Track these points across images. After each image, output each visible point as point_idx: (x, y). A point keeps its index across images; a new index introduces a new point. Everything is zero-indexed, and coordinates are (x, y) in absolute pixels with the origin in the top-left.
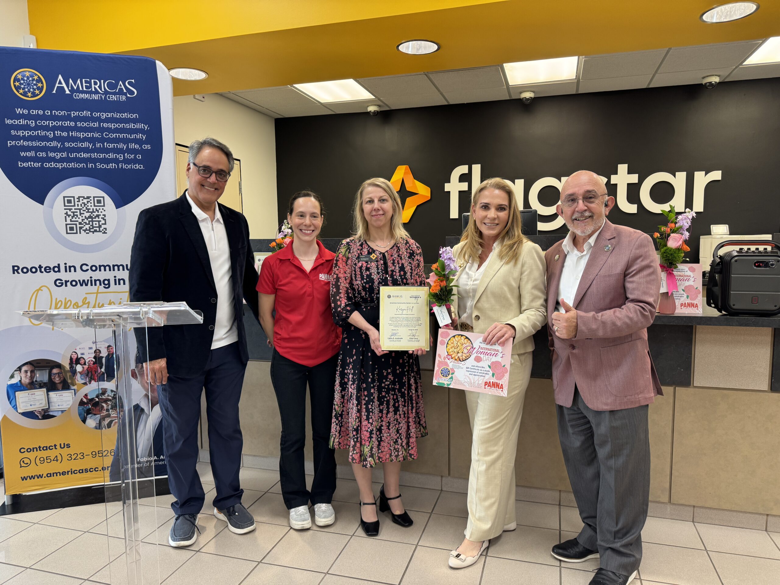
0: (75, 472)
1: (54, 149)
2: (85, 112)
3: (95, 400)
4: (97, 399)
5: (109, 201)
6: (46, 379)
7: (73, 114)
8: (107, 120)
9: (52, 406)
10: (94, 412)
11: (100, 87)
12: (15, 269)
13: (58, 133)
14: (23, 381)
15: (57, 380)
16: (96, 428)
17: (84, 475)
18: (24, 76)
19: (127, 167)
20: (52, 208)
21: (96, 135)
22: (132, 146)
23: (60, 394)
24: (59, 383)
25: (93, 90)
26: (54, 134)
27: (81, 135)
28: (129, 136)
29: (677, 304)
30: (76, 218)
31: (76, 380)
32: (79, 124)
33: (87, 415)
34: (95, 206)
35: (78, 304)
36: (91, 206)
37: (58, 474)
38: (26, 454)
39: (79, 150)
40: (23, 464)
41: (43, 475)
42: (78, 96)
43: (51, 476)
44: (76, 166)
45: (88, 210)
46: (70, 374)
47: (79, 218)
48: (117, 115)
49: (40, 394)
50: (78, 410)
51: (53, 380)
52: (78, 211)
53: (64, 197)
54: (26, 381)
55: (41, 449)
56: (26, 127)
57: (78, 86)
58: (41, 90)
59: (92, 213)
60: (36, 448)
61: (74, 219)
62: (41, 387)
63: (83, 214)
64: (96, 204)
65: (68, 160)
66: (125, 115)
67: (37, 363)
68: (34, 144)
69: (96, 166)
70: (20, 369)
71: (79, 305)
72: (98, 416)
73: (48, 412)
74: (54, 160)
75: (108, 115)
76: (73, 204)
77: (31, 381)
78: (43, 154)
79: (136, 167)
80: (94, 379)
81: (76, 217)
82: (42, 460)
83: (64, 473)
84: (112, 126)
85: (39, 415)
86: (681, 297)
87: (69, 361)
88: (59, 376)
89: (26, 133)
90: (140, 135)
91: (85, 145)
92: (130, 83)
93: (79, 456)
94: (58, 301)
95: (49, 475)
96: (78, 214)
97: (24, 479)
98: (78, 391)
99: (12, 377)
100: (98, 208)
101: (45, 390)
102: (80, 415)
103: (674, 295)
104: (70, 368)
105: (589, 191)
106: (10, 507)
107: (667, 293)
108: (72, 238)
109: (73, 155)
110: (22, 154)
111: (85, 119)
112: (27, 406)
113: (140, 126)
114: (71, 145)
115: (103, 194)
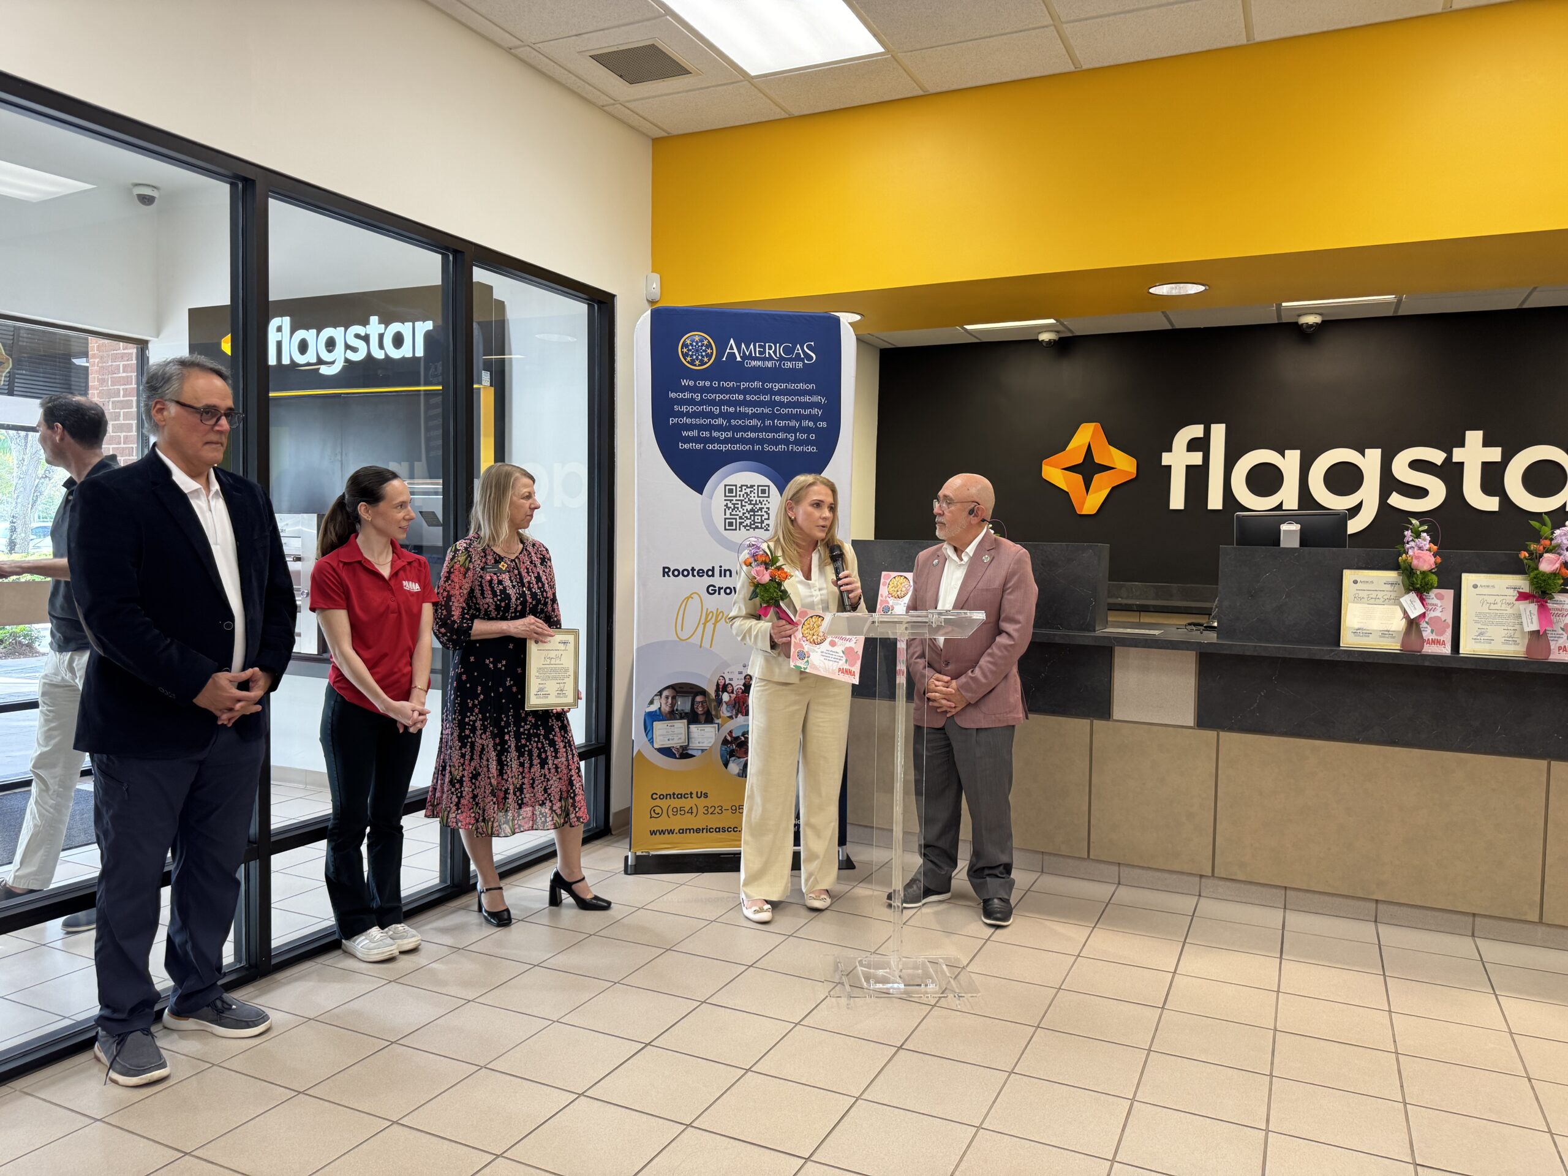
0: (711, 830)
1: (719, 428)
2: (756, 383)
3: (741, 739)
4: (743, 738)
5: (774, 490)
7: (744, 385)
8: (781, 392)
9: (692, 743)
10: (738, 755)
11: (775, 352)
13: (724, 408)
14: (662, 709)
15: (700, 710)
16: (739, 775)
17: (721, 835)
18: (693, 341)
20: (711, 498)
21: (766, 411)
22: (805, 423)
24: (701, 714)
25: (767, 356)
26: (720, 409)
27: (749, 411)
28: (802, 411)
29: (1552, 647)
30: (736, 511)
31: (721, 712)
32: (748, 398)
33: (730, 757)
34: (758, 497)
36: (754, 497)
37: (692, 831)
38: (658, 802)
39: (746, 429)
40: (654, 814)
41: (674, 830)
42: (750, 365)
43: (683, 833)
44: (742, 448)
45: (751, 502)
46: (715, 704)
47: (740, 511)
48: (792, 386)
49: (680, 725)
50: (721, 750)
51: (696, 710)
52: (740, 502)
53: (725, 486)
54: (666, 709)
55: (676, 796)
56: (691, 402)
57: (750, 352)
58: (709, 356)
59: (754, 505)
60: (670, 795)
61: (734, 513)
62: (681, 718)
63: (745, 506)
64: (760, 495)
65: (733, 441)
66: (800, 386)
68: (698, 421)
69: (763, 448)
72: (742, 760)
73: (687, 750)
75: (781, 386)
76: (734, 494)
78: (706, 434)
79: (808, 449)
80: (741, 713)
81: (736, 509)
82: (677, 811)
83: (698, 831)
84: (785, 399)
85: (676, 753)
86: (1559, 637)
87: (715, 687)
88: (702, 706)
89: (690, 409)
90: (816, 410)
91: (754, 422)
92: (809, 347)
93: (717, 810)
94: (709, 612)
95: (681, 831)
96: (739, 506)
97: (653, 833)
98: (722, 726)
99: (651, 702)
100: (761, 499)
101: (685, 721)
102: (722, 757)
103: (1549, 635)
104: (716, 696)
106: (633, 867)
107: (1538, 631)
108: (729, 535)
109: (739, 435)
110: (684, 434)
111: (756, 391)
112: (665, 741)
113: (816, 399)
114: (738, 422)
115: (768, 482)
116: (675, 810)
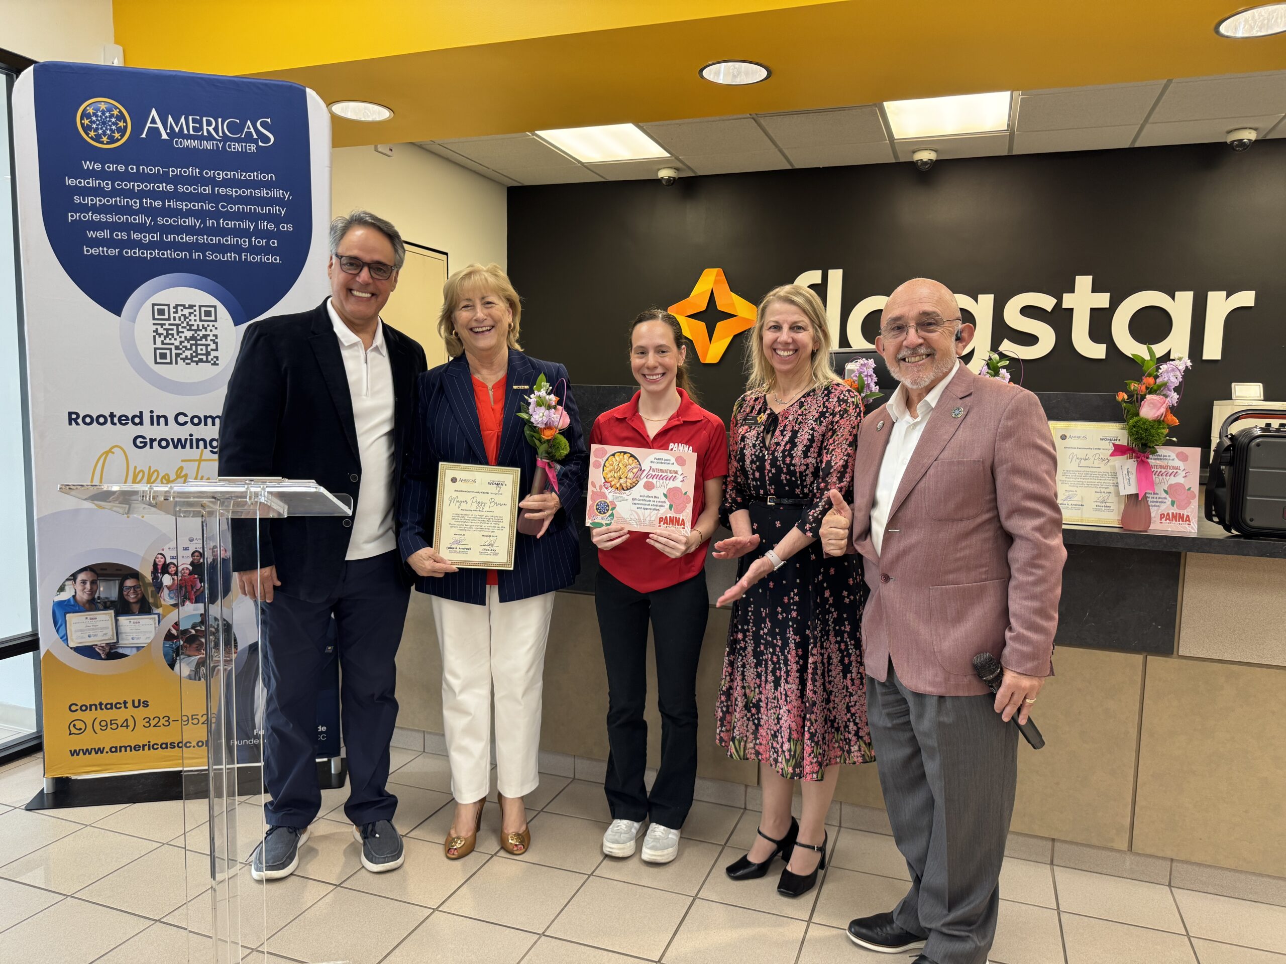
0: (156, 747)
1: (141, 228)
2: (190, 170)
3: (191, 632)
4: (193, 632)
5: (223, 313)
6: (114, 595)
7: (173, 172)
8: (226, 183)
9: (123, 639)
10: (188, 652)
11: (216, 129)
12: (73, 418)
13: (147, 202)
14: (78, 597)
15: (132, 598)
16: (190, 677)
17: (169, 752)
18: (97, 110)
19: (254, 258)
20: (134, 321)
21: (208, 207)
22: (264, 225)
23: (135, 621)
24: (134, 603)
25: (205, 134)
26: (141, 203)
27: (183, 206)
28: (259, 209)
29: (1153, 515)
30: (170, 339)
31: (162, 600)
32: (181, 189)
33: (177, 656)
34: (201, 320)
35: (169, 477)
36: (195, 320)
37: (128, 749)
38: (79, 715)
39: (179, 230)
40: (74, 729)
41: (104, 748)
42: (181, 145)
43: (116, 751)
44: (174, 255)
45: (190, 327)
46: (152, 588)
47: (175, 339)
48: (241, 175)
49: (105, 618)
50: (164, 647)
51: (126, 597)
52: (175, 327)
53: (153, 305)
54: (83, 596)
55: (103, 707)
56: (97, 192)
57: (181, 128)
58: (122, 131)
59: (196, 331)
60: (96, 705)
61: (167, 341)
62: (106, 608)
63: (183, 332)
64: (203, 318)
65: (161, 245)
66: (254, 176)
67: (102, 569)
68: (111, 218)
69: (205, 256)
70: (74, 577)
71: (171, 479)
72: (193, 658)
73: (116, 648)
74: (139, 245)
75: (226, 175)
76: (166, 317)
77: (90, 598)
78: (121, 236)
79: (268, 259)
80: (189, 599)
81: (170, 337)
82: (104, 726)
83: (137, 748)
84: (233, 192)
85: (101, 652)
86: (1161, 502)
87: (151, 568)
88: (135, 592)
89: (97, 201)
90: (277, 208)
91: (190, 221)
92: (264, 125)
93: (162, 721)
94: (137, 471)
95: (113, 750)
96: (175, 332)
97: (74, 753)
98: (164, 616)
99: (62, 589)
100: (206, 324)
101: (112, 612)
102: (165, 656)
103: (1149, 500)
104: (153, 579)
105: (926, 314)
106: (50, 797)
107: (1137, 495)
108: (162, 370)
109: (170, 238)
110: (91, 234)
111: (191, 180)
112: (82, 638)
113: (277, 193)
114: (167, 221)
115: (214, 301)
116: (103, 723)
